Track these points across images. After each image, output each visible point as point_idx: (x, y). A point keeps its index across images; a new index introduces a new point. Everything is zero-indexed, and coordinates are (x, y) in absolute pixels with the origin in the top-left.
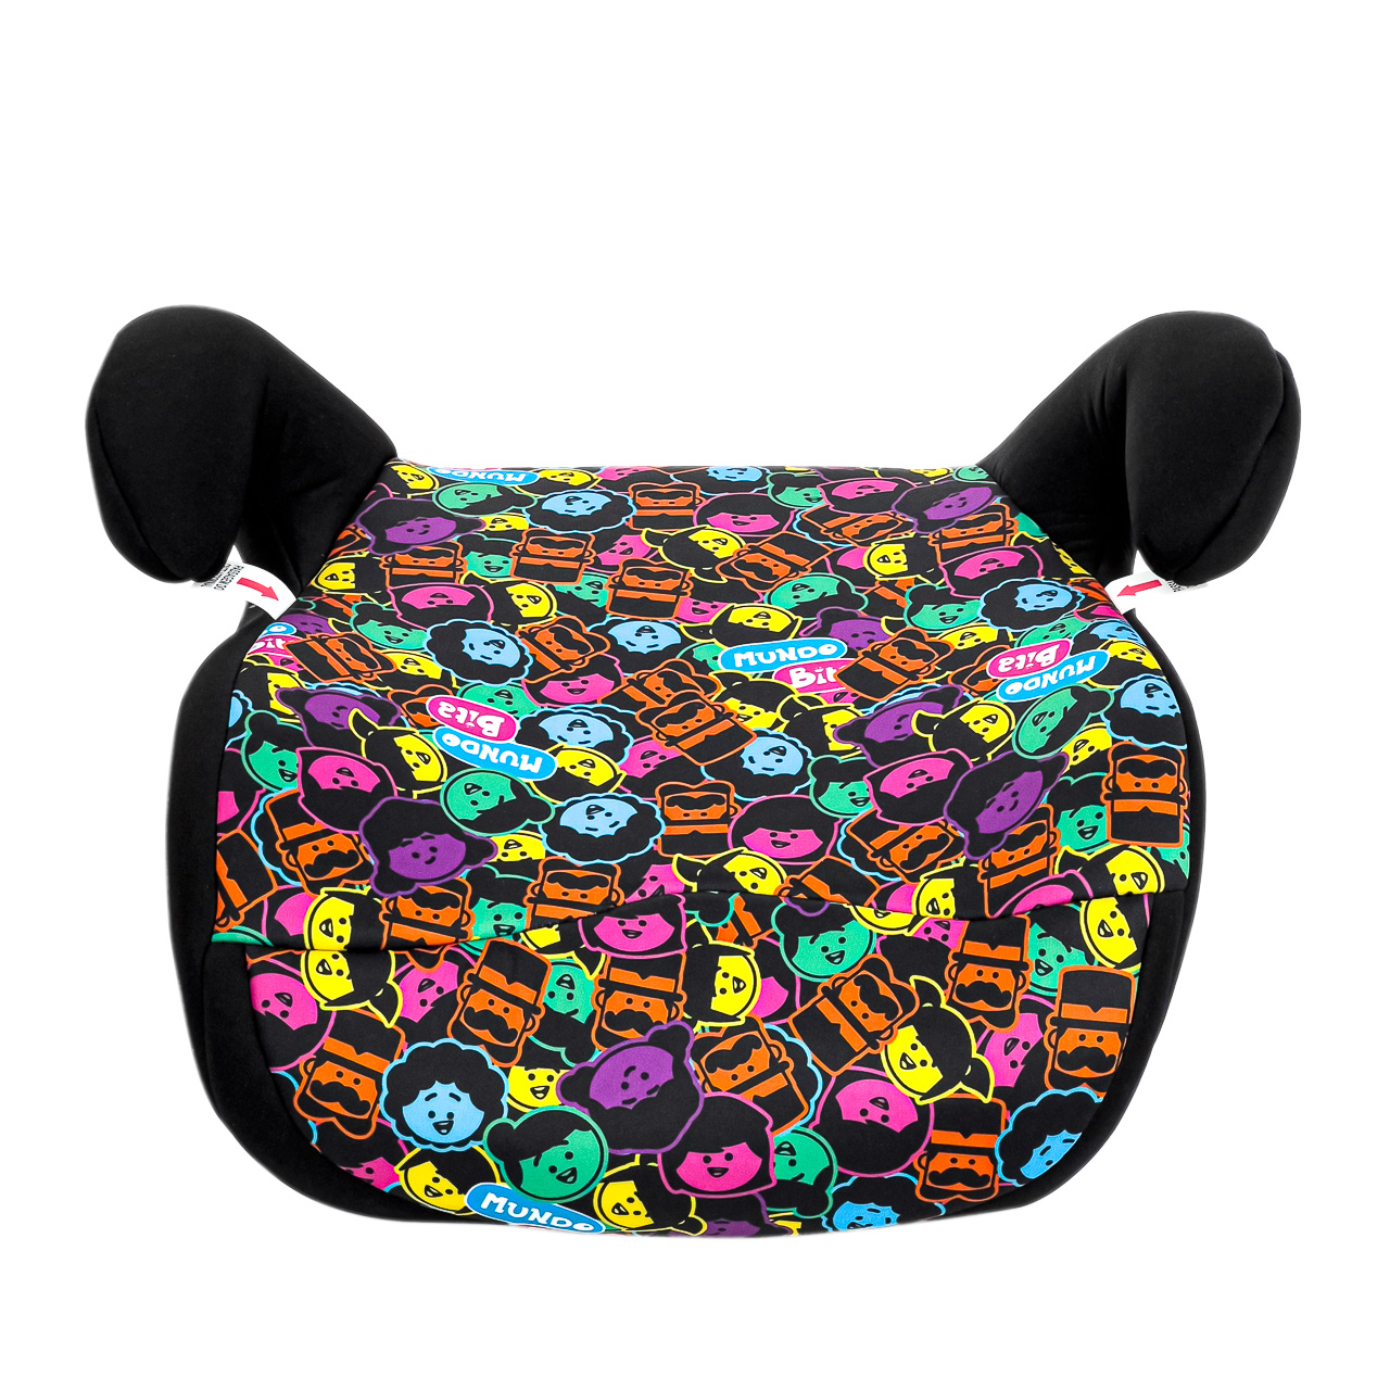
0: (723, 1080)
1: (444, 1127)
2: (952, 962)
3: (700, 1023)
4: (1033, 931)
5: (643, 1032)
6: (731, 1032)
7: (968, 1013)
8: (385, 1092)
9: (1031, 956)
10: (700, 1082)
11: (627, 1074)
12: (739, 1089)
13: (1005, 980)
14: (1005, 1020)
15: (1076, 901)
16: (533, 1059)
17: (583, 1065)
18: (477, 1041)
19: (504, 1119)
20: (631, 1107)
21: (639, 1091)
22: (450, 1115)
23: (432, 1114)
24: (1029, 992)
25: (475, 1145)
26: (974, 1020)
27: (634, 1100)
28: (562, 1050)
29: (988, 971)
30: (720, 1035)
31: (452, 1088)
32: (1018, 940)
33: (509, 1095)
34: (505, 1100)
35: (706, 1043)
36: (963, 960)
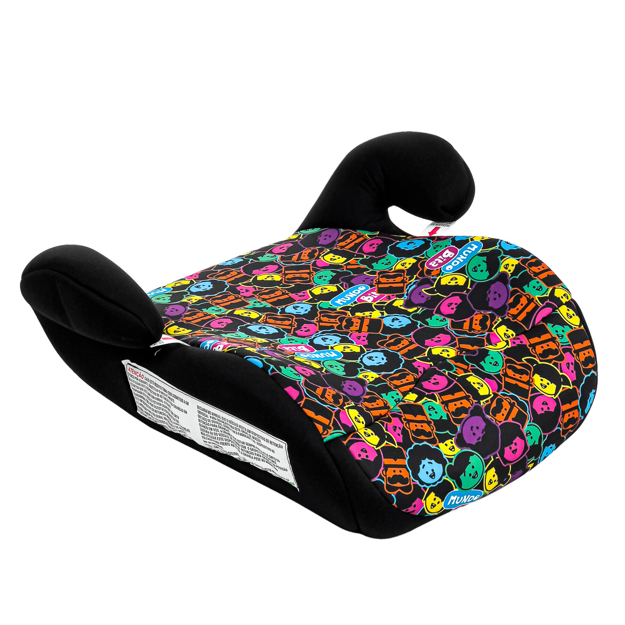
0: (500, 417)
1: (433, 476)
2: (530, 348)
3: (481, 402)
4: (549, 326)
5: (467, 413)
6: (492, 400)
7: (550, 361)
8: (410, 471)
9: (554, 334)
10: (494, 421)
11: (472, 430)
12: (506, 418)
13: (552, 346)
14: (561, 358)
15: (554, 311)
16: (443, 439)
17: (457, 433)
18: (422, 441)
19: (448, 463)
20: (480, 440)
21: (480, 434)
22: (433, 470)
23: (427, 473)
24: (562, 346)
25: (444, 478)
26: (552, 363)
27: (480, 438)
28: (448, 431)
29: (545, 345)
30: (490, 402)
31: (427, 460)
32: (546, 331)
33: (445, 455)
34: (445, 457)
35: (488, 407)
36: (534, 346)
